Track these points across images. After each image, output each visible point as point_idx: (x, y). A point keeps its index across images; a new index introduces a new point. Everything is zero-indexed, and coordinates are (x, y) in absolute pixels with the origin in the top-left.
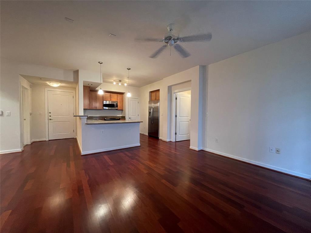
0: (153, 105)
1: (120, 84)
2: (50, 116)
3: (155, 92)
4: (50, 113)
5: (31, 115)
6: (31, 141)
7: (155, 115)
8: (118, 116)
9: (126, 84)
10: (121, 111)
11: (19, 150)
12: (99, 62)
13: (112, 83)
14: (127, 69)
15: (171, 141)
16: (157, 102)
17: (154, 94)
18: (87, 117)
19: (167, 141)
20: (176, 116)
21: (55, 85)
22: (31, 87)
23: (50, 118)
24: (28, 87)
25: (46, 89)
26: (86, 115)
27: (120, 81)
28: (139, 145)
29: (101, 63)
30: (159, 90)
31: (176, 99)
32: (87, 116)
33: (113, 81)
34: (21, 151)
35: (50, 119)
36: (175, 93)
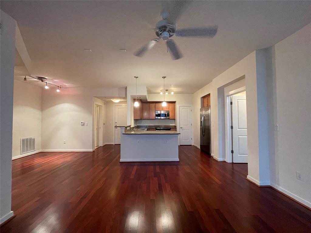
0: (204, 112)
1: (167, 94)
2: (116, 125)
3: (207, 98)
4: (116, 123)
5: (104, 125)
6: (104, 144)
7: (207, 125)
8: (171, 125)
9: (172, 93)
10: (174, 120)
11: (91, 150)
12: (135, 77)
13: (159, 93)
14: (163, 77)
15: (225, 162)
16: (208, 109)
17: (206, 100)
19: (219, 160)
20: (232, 127)
21: (116, 101)
22: (105, 104)
24: (103, 105)
25: (114, 105)
27: (167, 90)
28: (178, 160)
29: (137, 78)
30: (209, 95)
31: (231, 103)
33: (160, 91)
34: (92, 151)
36: (228, 96)
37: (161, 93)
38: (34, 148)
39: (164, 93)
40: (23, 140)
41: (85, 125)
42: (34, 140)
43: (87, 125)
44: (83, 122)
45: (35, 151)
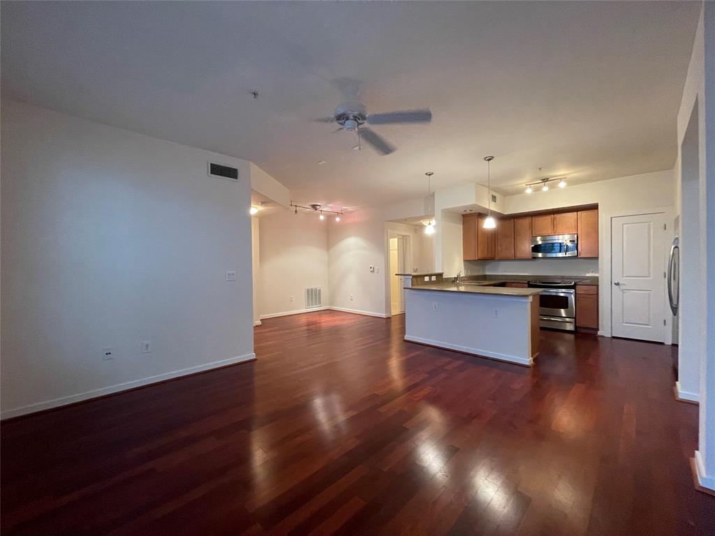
1: (545, 189)
9: (563, 184)
12: (426, 174)
27: (545, 180)
33: (524, 186)
34: (385, 317)
37: (529, 191)
38: (320, 303)
39: (537, 190)
40: (308, 290)
41: (376, 271)
42: (320, 290)
43: (378, 273)
44: (372, 266)
45: (322, 306)
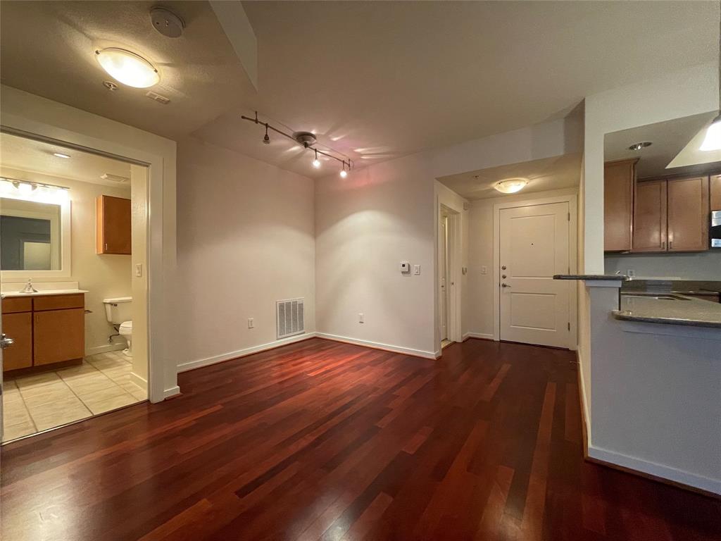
2: (504, 277)
4: (504, 268)
5: (463, 273)
6: (464, 336)
11: (431, 354)
18: (619, 284)
21: (512, 187)
22: (466, 207)
23: (503, 281)
24: (459, 209)
25: (497, 207)
26: (617, 274)
32: (623, 279)
34: (435, 357)
35: (504, 286)
40: (282, 306)
41: (413, 271)
42: (301, 306)
43: (419, 273)
44: (406, 263)
45: (304, 333)
